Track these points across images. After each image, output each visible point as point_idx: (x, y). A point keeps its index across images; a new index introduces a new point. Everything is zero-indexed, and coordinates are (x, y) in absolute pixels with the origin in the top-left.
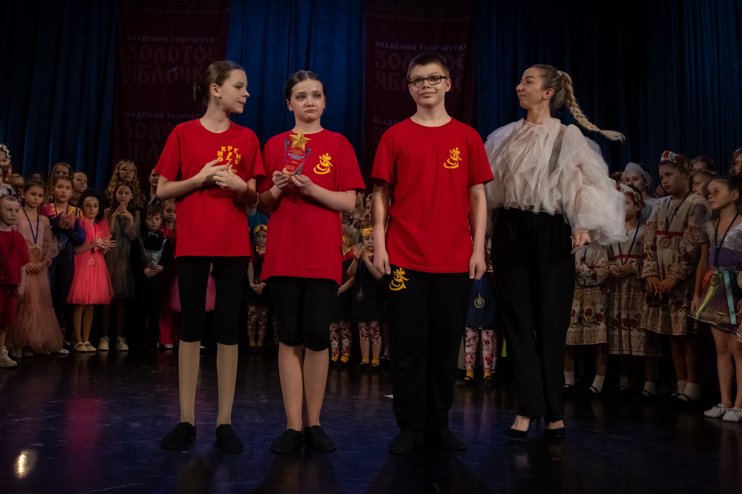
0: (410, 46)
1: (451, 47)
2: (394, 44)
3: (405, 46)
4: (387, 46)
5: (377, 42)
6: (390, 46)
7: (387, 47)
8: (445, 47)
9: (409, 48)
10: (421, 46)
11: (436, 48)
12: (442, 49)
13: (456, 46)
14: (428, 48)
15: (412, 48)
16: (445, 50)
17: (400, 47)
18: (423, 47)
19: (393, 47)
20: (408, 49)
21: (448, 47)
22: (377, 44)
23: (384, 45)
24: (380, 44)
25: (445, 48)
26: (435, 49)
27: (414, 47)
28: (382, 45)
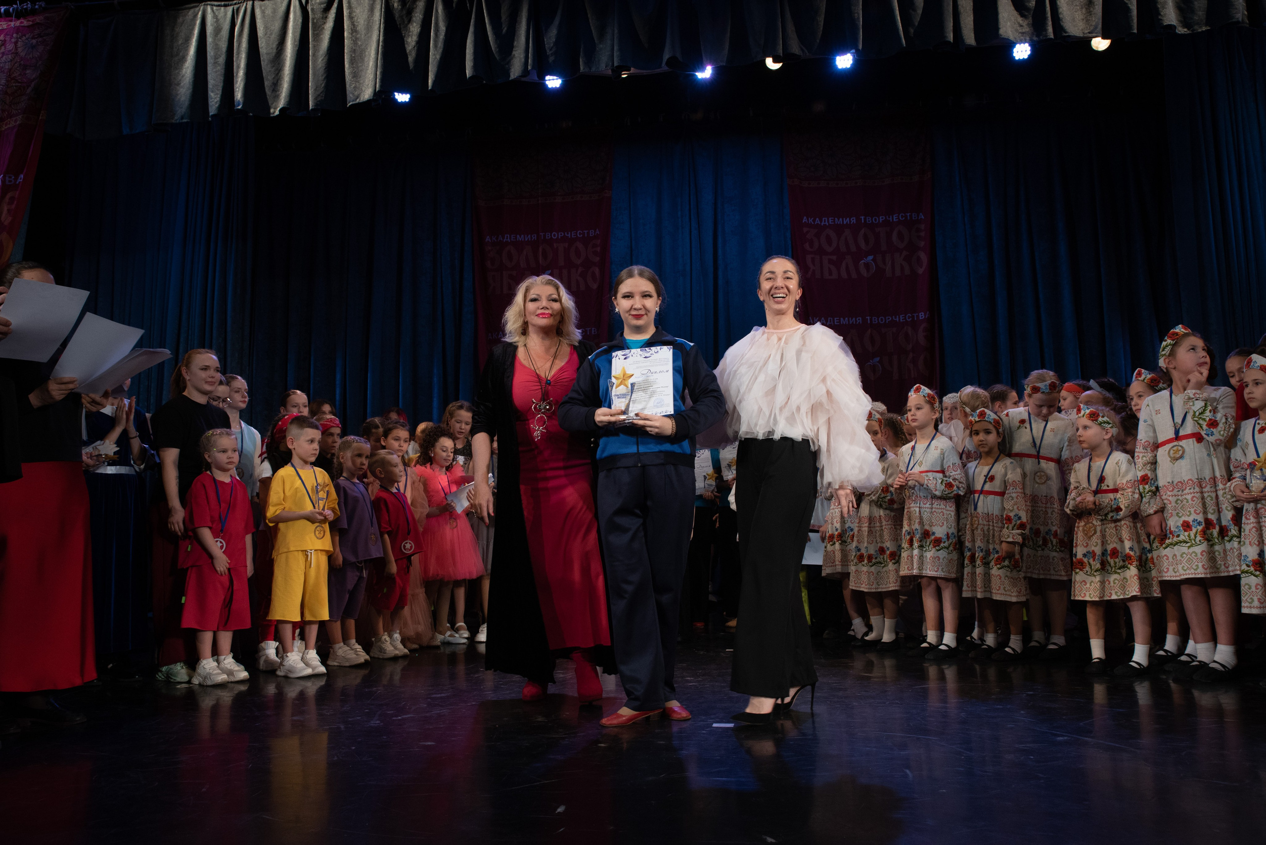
0: (848, 219)
1: (902, 216)
2: (826, 219)
3: (841, 220)
4: (817, 221)
5: (805, 217)
6: (821, 222)
7: (818, 224)
8: (894, 216)
9: (846, 221)
10: (863, 217)
11: (882, 218)
12: (891, 219)
13: (908, 214)
14: (872, 220)
15: (850, 221)
16: (895, 220)
17: (834, 221)
18: (865, 219)
19: (825, 222)
20: (845, 223)
21: (898, 216)
22: (805, 220)
23: (814, 221)
24: (808, 220)
25: (895, 218)
26: (881, 220)
27: (853, 219)
28: (811, 220)
